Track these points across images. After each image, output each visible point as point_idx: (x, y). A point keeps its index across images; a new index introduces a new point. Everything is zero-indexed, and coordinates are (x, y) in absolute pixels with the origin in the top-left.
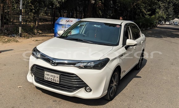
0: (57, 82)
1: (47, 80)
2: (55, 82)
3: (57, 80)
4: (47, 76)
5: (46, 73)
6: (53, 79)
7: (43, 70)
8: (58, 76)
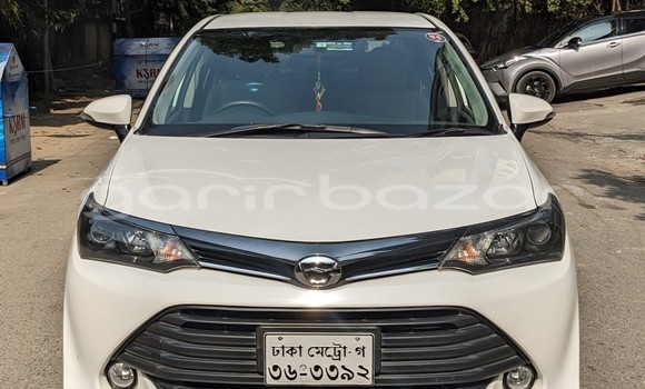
0: (357, 381)
1: (283, 381)
2: (346, 382)
3: (356, 370)
4: (284, 362)
5: (272, 341)
6: (332, 368)
7: (253, 329)
8: (367, 341)
